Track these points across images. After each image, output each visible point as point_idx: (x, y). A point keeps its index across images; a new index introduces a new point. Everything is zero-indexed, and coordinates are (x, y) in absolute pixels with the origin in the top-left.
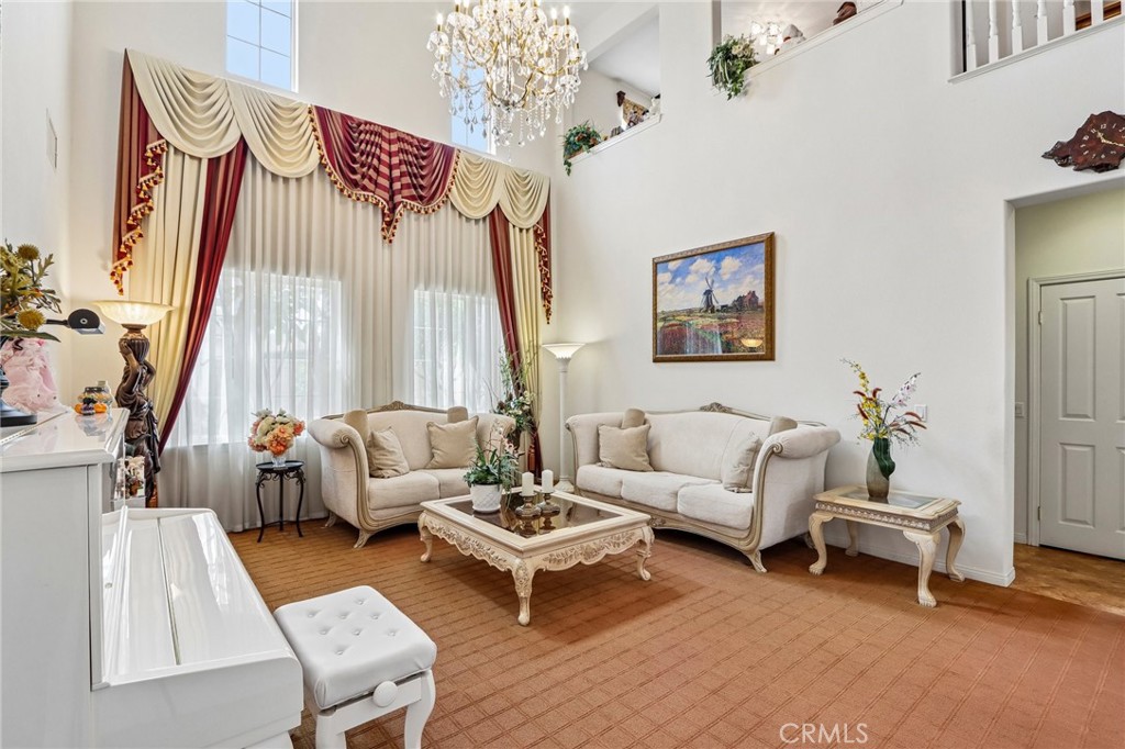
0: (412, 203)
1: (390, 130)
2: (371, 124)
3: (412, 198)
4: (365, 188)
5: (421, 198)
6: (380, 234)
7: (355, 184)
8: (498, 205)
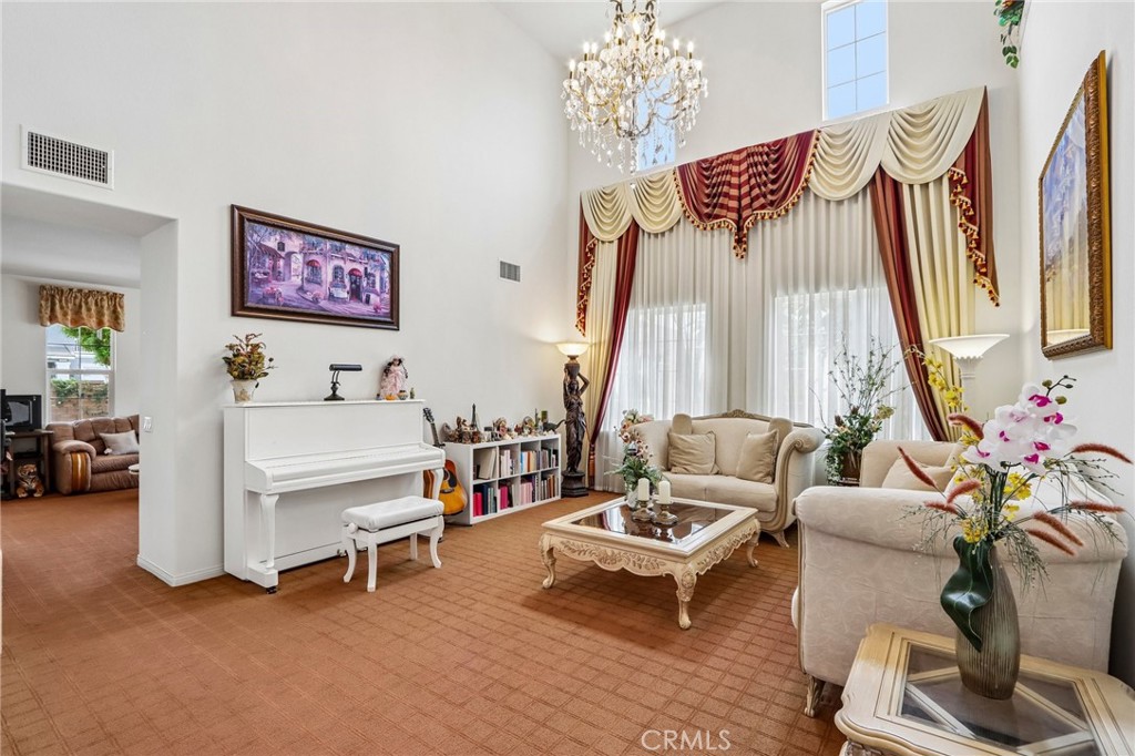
0: (763, 212)
1: (739, 152)
2: (721, 156)
3: (763, 207)
4: (717, 217)
5: (772, 203)
6: (734, 252)
7: (709, 216)
8: (880, 166)
